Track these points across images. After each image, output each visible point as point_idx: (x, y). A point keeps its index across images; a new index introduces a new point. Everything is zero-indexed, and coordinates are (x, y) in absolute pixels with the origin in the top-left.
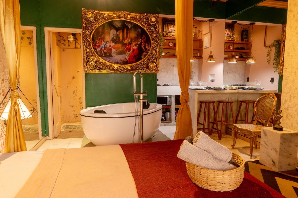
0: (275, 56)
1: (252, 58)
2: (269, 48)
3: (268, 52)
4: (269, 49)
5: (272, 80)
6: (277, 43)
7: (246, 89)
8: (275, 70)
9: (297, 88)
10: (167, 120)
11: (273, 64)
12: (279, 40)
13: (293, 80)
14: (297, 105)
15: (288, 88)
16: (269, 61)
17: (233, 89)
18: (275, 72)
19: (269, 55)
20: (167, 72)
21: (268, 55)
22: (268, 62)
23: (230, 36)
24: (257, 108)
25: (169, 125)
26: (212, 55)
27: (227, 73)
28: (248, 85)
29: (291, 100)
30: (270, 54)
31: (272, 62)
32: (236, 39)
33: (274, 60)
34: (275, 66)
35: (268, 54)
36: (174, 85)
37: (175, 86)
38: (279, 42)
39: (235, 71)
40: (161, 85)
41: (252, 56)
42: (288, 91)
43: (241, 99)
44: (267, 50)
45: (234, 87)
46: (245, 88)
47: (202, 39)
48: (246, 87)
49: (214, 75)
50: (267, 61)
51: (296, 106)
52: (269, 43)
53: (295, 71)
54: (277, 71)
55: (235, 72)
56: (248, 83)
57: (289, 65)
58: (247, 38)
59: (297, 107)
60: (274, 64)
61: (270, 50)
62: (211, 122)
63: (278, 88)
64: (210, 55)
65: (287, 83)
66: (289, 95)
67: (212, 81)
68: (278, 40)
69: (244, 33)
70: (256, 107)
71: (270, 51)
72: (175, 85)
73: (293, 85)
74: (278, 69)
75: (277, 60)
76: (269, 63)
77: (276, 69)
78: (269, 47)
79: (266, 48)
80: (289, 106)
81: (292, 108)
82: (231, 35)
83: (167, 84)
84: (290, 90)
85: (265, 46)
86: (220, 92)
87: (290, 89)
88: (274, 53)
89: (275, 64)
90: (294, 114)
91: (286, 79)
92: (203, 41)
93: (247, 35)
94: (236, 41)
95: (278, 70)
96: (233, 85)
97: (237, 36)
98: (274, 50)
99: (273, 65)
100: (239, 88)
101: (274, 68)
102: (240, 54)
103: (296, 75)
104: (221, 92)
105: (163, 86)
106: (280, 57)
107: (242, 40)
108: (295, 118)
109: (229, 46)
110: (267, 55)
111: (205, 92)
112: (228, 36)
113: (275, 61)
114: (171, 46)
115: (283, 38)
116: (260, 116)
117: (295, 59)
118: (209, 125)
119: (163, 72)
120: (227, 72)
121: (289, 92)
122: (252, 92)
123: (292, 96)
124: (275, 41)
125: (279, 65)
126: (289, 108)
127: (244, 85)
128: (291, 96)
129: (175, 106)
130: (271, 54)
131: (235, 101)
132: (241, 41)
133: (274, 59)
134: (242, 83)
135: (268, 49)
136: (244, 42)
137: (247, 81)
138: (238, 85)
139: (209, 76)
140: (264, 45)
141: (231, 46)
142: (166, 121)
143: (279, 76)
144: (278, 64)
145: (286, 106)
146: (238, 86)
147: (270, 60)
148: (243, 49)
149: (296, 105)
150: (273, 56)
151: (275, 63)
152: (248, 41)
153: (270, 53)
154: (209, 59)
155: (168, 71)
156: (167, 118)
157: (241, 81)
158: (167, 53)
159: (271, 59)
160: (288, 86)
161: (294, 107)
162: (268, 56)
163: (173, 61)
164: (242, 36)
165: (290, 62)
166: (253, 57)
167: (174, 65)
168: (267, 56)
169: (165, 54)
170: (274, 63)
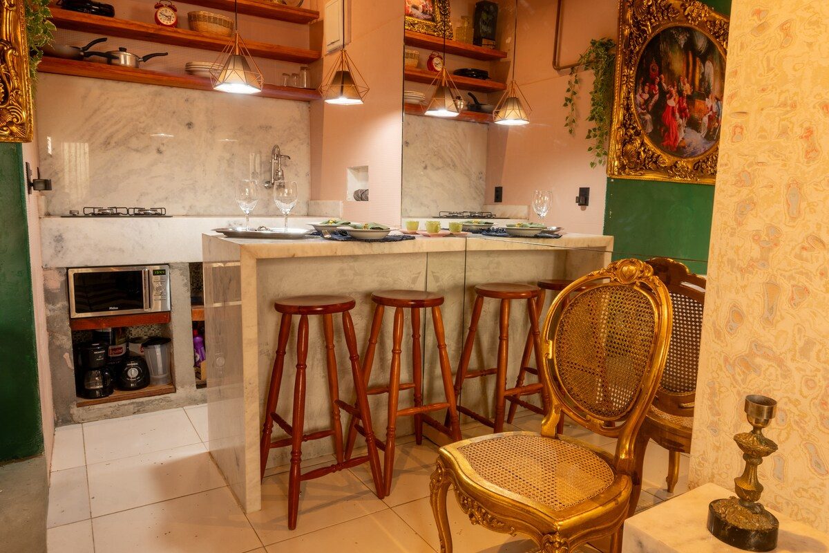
0: (593, 105)
1: (516, 100)
2: (571, 74)
3: (568, 90)
4: (573, 78)
5: (583, 197)
6: (601, 51)
7: (497, 231)
8: (591, 157)
9: (824, 236)
10: (157, 381)
11: (587, 134)
12: (609, 41)
13: (795, 187)
14: (817, 347)
15: (756, 238)
16: (571, 123)
17: (441, 232)
18: (592, 164)
19: (570, 100)
20: (159, 151)
21: (567, 99)
22: (568, 128)
23: (433, 20)
24: (558, 342)
25: (163, 408)
26: (347, 70)
27: (425, 168)
28: (498, 216)
29: (771, 310)
30: (575, 97)
31: (585, 125)
32: (454, 34)
33: (592, 118)
34: (593, 142)
35: (569, 95)
36: (198, 215)
37: (203, 216)
38: (607, 49)
39: (452, 160)
40: (117, 215)
41: (518, 95)
42: (756, 252)
43: (478, 276)
44: (564, 80)
45: (445, 223)
46: (495, 227)
47: (317, 13)
48: (498, 224)
49: (365, 169)
50: (567, 125)
51: (813, 354)
52: (570, 54)
53: (806, 125)
54: (600, 162)
55: (454, 166)
56: (498, 209)
57: (763, 90)
58: (494, 36)
59: (818, 359)
60: (591, 134)
61: (576, 82)
62: (343, 405)
63: (605, 227)
64: (341, 70)
65: (745, 207)
66: (758, 278)
67: (361, 196)
68: (605, 40)
69: (484, 16)
70: (552, 337)
71: (577, 86)
72: (202, 212)
73: (793, 219)
74: (606, 154)
75: (601, 120)
76: (571, 131)
77: (598, 155)
78: (573, 68)
79: (561, 75)
80: (757, 345)
81: (780, 363)
82: (438, 18)
83: (152, 209)
84: (770, 249)
85: (556, 65)
86: (377, 248)
87: (770, 240)
88: (591, 93)
89: (595, 136)
90: (796, 403)
91: (743, 179)
92: (322, 22)
93: (493, 23)
94: (454, 42)
95: (604, 158)
96: (447, 214)
97: (459, 25)
98: (589, 78)
99: (589, 137)
100: (466, 229)
101: (590, 149)
102: (470, 94)
103: (812, 152)
104: (386, 251)
105: (131, 216)
106: (612, 108)
107: (477, 41)
108: (804, 430)
109: (431, 59)
110: (564, 102)
111: (299, 254)
112: (425, 19)
113: (594, 124)
114: (165, 23)
115: (623, 34)
116: (576, 390)
117: (810, 45)
118: (334, 416)
119: (137, 150)
120: (424, 165)
121: (764, 261)
122: (525, 247)
123: (786, 285)
124: (593, 43)
125: (608, 137)
126: (758, 360)
127: (484, 215)
128: (772, 288)
129: (193, 313)
130: (578, 98)
131: (454, 288)
132: (474, 44)
133: (589, 115)
134: (477, 209)
135: (567, 78)
136: (485, 48)
137: (495, 201)
138: (465, 214)
139: (350, 176)
140: (554, 63)
141: (438, 59)
142: (146, 390)
143: (609, 179)
144: (606, 133)
145: (739, 345)
146: (463, 217)
147: (574, 121)
148: (482, 75)
149: (809, 344)
150: (585, 105)
151: (594, 130)
152: (496, 47)
153: (575, 93)
154: (337, 88)
155: (162, 148)
156: (156, 373)
157: (475, 199)
158: (146, 58)
159: (578, 116)
160: (754, 224)
161: (793, 360)
162: (568, 103)
163: (187, 100)
164: (476, 25)
165: (770, 69)
166: (521, 99)
167: (193, 122)
168: (566, 105)
169: (137, 62)
170: (590, 131)
